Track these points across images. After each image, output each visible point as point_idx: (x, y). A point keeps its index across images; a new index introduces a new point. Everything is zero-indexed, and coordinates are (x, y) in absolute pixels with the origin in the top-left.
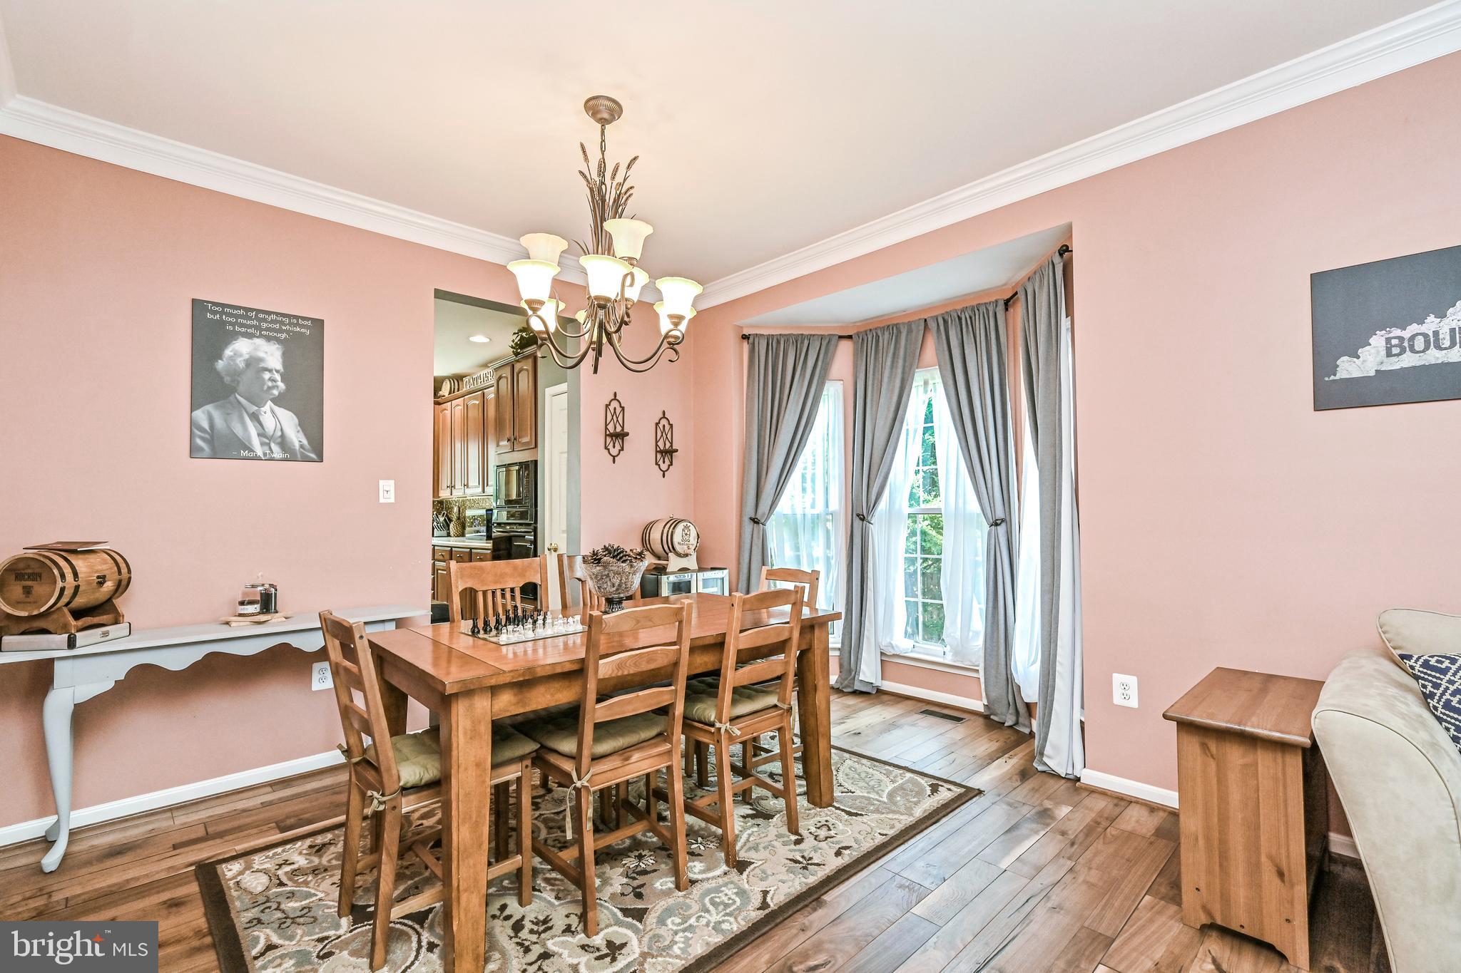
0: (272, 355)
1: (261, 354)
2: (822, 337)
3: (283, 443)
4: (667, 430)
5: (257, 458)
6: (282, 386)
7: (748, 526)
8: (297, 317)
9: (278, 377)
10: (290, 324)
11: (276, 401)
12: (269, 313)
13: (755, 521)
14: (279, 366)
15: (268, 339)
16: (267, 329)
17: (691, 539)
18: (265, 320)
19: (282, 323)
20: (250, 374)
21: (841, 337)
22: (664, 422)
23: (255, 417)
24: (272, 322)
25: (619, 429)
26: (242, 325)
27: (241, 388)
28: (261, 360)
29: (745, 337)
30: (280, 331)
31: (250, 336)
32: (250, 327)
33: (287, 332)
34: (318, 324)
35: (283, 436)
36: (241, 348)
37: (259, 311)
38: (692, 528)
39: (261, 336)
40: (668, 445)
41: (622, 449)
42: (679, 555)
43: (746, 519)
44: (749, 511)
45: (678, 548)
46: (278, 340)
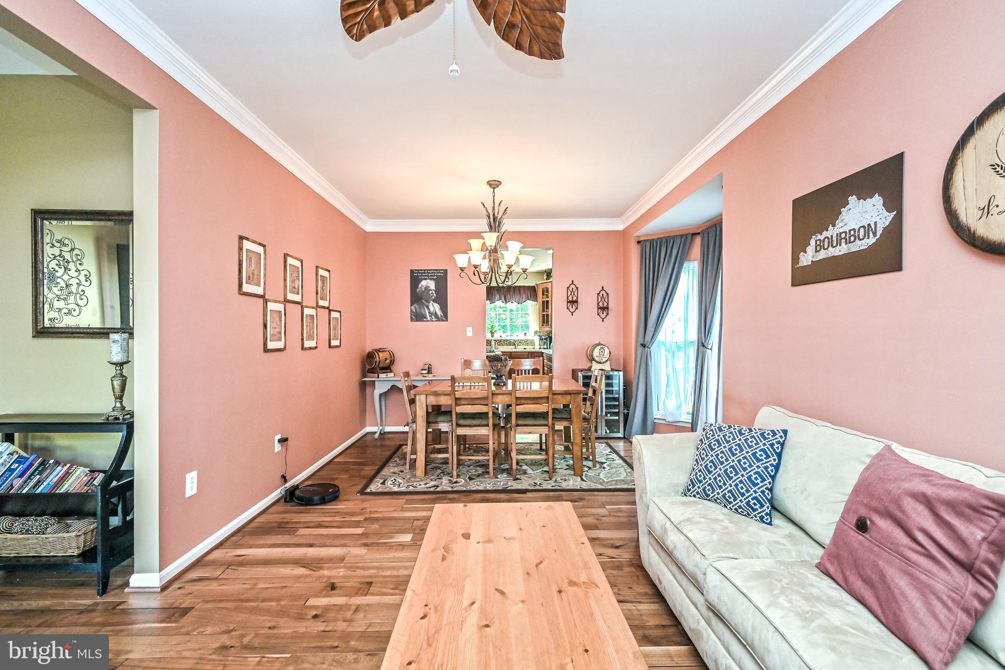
0: (432, 285)
1: (429, 285)
2: (682, 236)
3: (436, 315)
4: (604, 296)
5: (428, 321)
6: (435, 295)
7: (640, 349)
8: (439, 270)
9: (434, 292)
10: (437, 273)
11: (434, 301)
12: (431, 270)
13: (643, 346)
14: (434, 288)
15: (431, 279)
16: (431, 276)
17: (606, 354)
18: (429, 273)
19: (435, 273)
20: (426, 292)
21: (693, 234)
22: (603, 292)
23: (428, 307)
24: (432, 273)
25: (575, 298)
26: (423, 276)
27: (424, 297)
28: (429, 287)
29: (639, 242)
30: (434, 276)
31: (426, 279)
32: (425, 276)
33: (436, 276)
34: (446, 271)
35: (436, 313)
36: (424, 283)
37: (428, 270)
38: (606, 348)
39: (429, 279)
40: (605, 304)
41: (577, 308)
42: (597, 362)
43: (639, 344)
44: (641, 341)
45: (596, 359)
46: (433, 279)
